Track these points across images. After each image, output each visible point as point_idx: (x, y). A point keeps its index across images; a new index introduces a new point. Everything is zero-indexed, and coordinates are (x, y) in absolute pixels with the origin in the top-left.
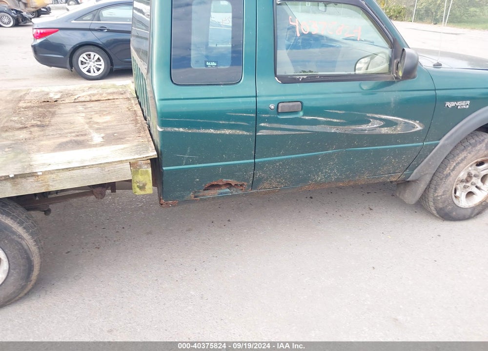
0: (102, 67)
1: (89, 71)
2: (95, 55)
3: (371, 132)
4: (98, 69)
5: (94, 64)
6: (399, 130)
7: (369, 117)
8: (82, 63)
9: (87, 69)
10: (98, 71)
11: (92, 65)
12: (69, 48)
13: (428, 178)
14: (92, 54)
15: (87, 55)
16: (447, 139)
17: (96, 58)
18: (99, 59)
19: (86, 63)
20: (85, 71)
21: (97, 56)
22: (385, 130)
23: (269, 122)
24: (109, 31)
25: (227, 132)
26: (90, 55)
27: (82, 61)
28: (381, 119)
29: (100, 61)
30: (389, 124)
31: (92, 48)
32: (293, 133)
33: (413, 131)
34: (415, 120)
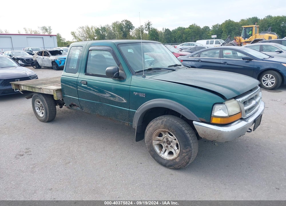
3: (107, 98)
7: (105, 91)
22: (112, 99)
23: (80, 87)
24: (202, 61)
25: (71, 87)
30: (112, 96)
32: (85, 91)
33: (122, 102)
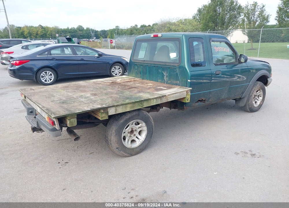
0: (53, 79)
1: (46, 81)
2: (49, 73)
3: (235, 80)
4: (51, 80)
5: (48, 77)
6: (241, 80)
7: (235, 75)
8: (42, 77)
9: (45, 80)
10: (50, 80)
11: (47, 77)
12: (35, 69)
13: (247, 96)
14: (48, 72)
15: (45, 73)
16: (251, 82)
17: (50, 74)
18: (51, 74)
19: (44, 77)
20: (43, 81)
21: (50, 73)
22: (238, 80)
23: (214, 78)
24: (57, 60)
25: (205, 81)
26: (46, 72)
27: (42, 76)
28: (237, 76)
29: (52, 75)
30: (239, 78)
31: (48, 69)
32: (218, 81)
33: (244, 80)
34: (244, 76)
